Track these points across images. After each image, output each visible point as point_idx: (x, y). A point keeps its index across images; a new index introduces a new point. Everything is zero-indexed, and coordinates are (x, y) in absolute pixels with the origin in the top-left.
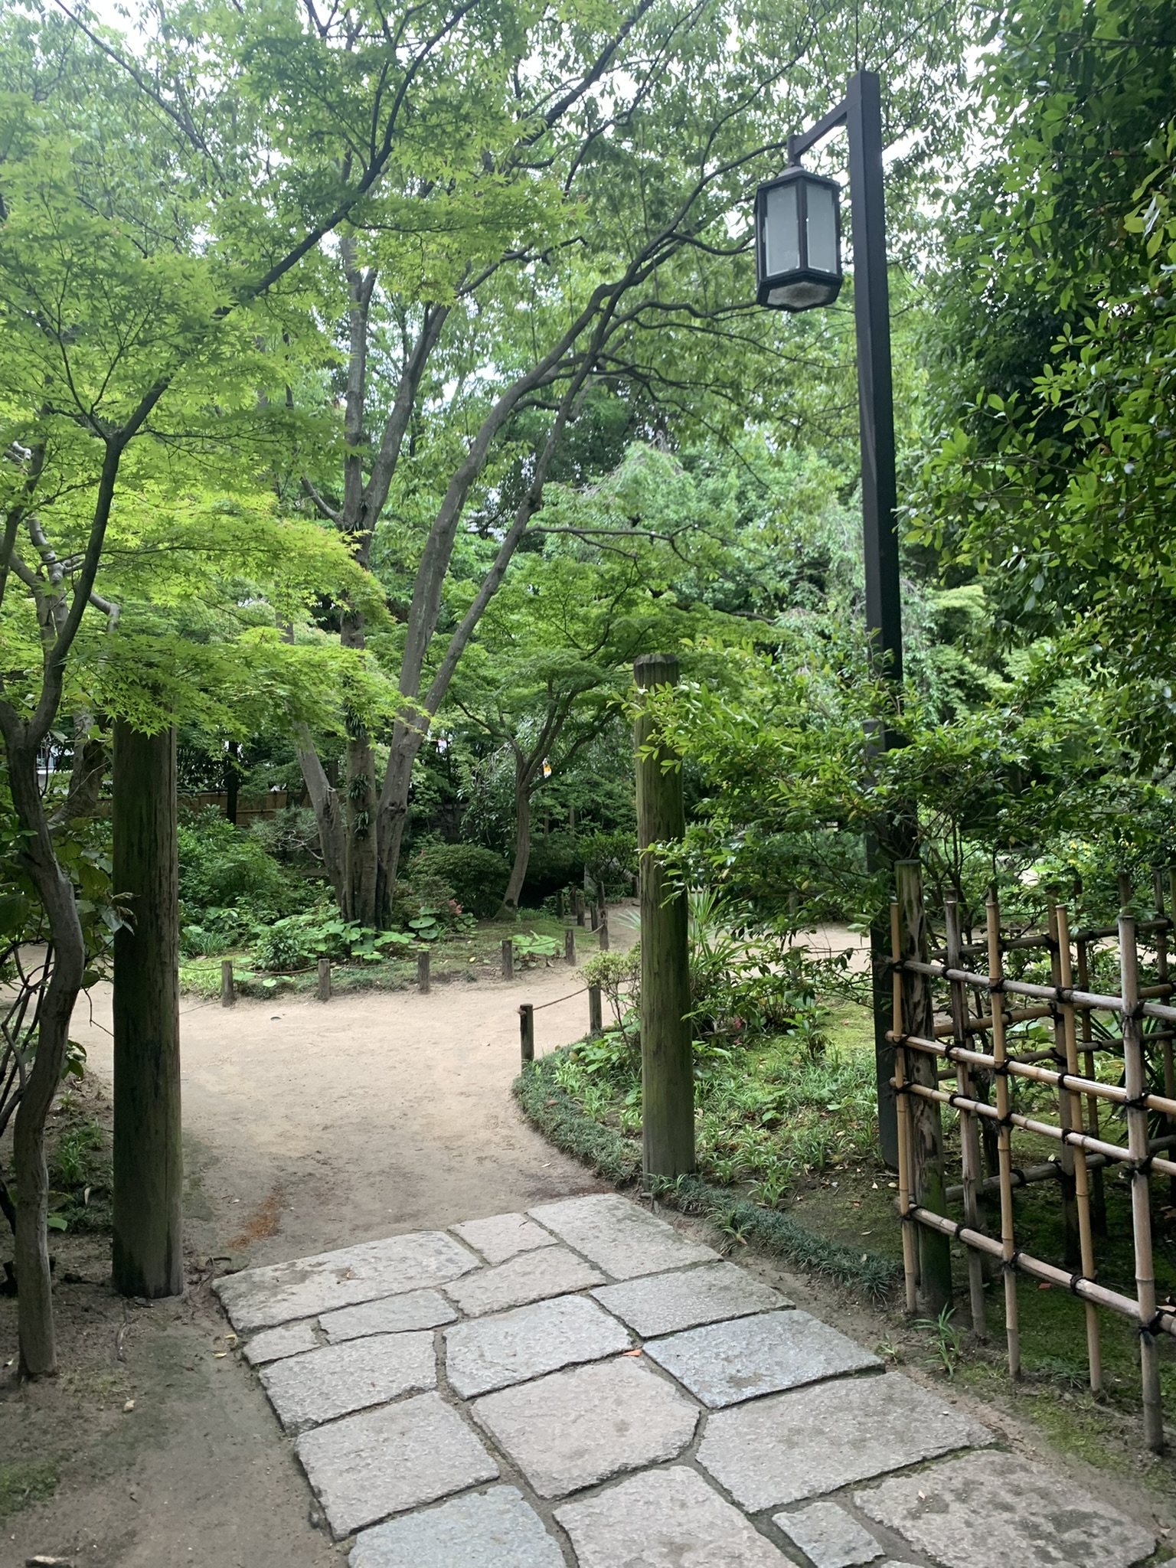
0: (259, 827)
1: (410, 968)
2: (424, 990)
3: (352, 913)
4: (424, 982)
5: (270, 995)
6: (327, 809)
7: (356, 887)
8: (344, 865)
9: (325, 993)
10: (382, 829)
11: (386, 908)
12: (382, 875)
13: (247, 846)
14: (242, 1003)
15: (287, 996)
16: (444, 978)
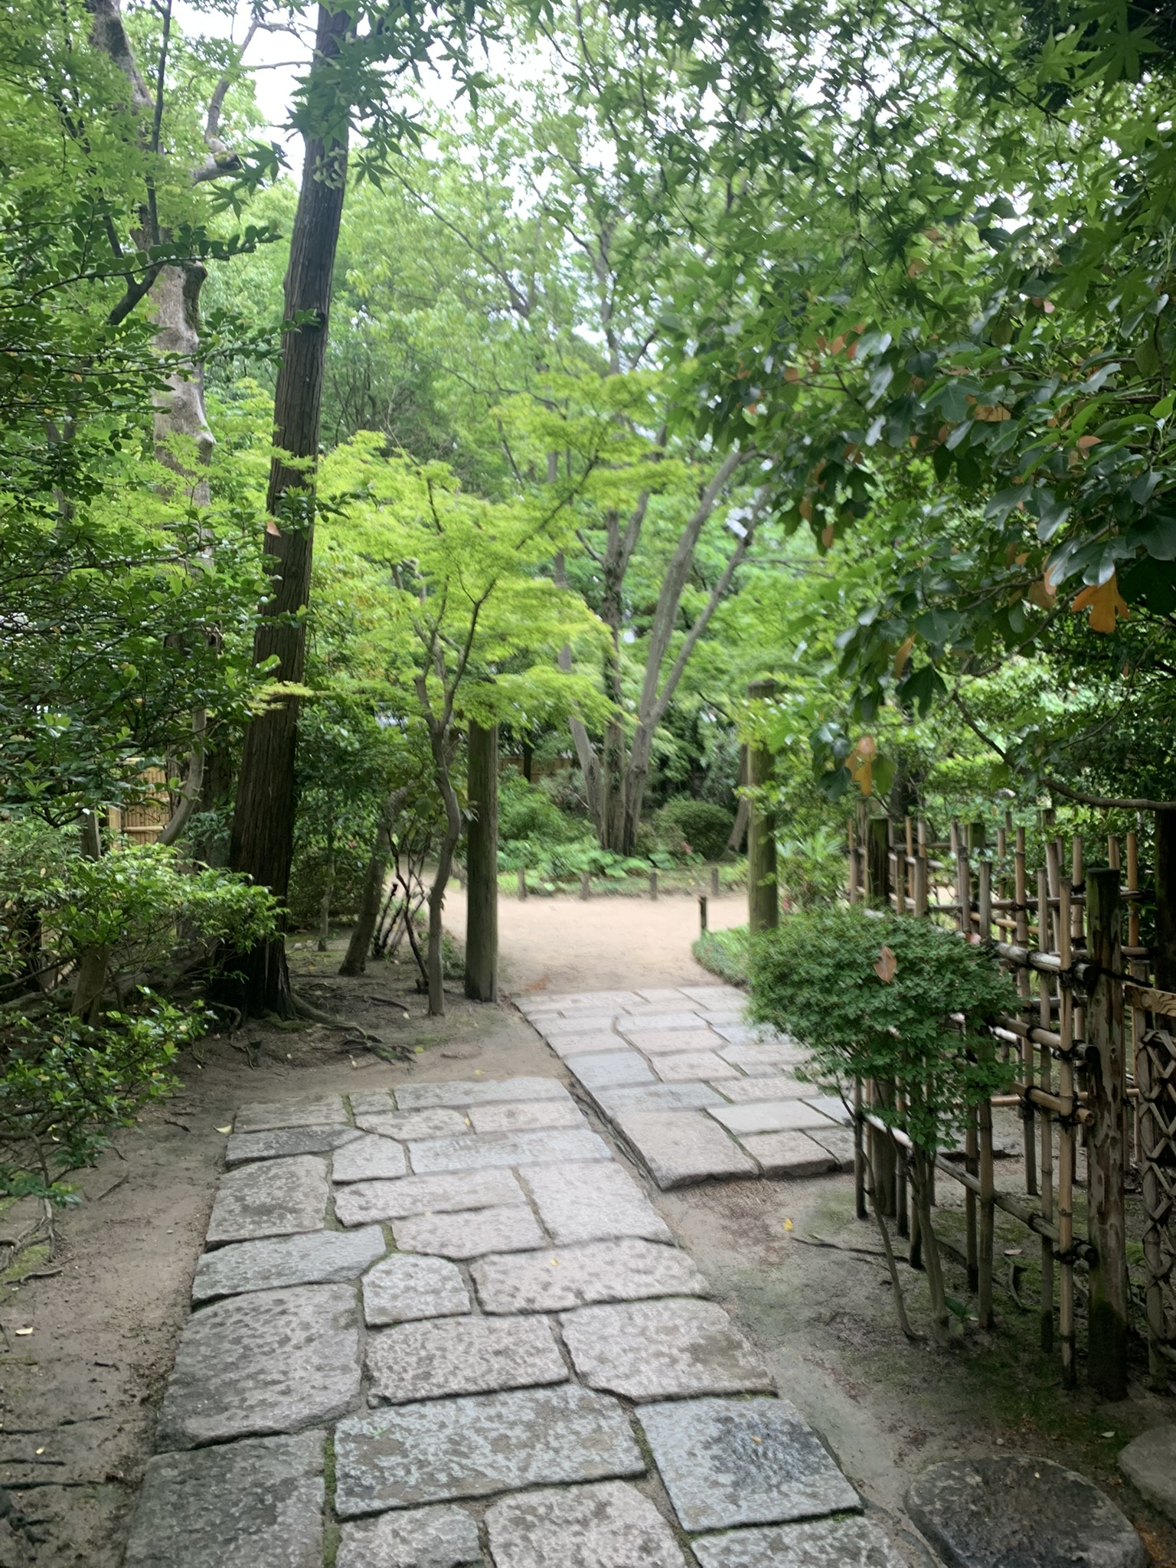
0: (545, 783)
1: (644, 884)
2: (654, 898)
3: (608, 845)
4: (654, 893)
5: (549, 895)
6: (591, 770)
7: (610, 826)
8: (602, 810)
9: (586, 895)
10: (629, 785)
11: (631, 843)
12: (629, 819)
13: (537, 796)
14: (532, 900)
15: (560, 896)
16: (668, 892)
